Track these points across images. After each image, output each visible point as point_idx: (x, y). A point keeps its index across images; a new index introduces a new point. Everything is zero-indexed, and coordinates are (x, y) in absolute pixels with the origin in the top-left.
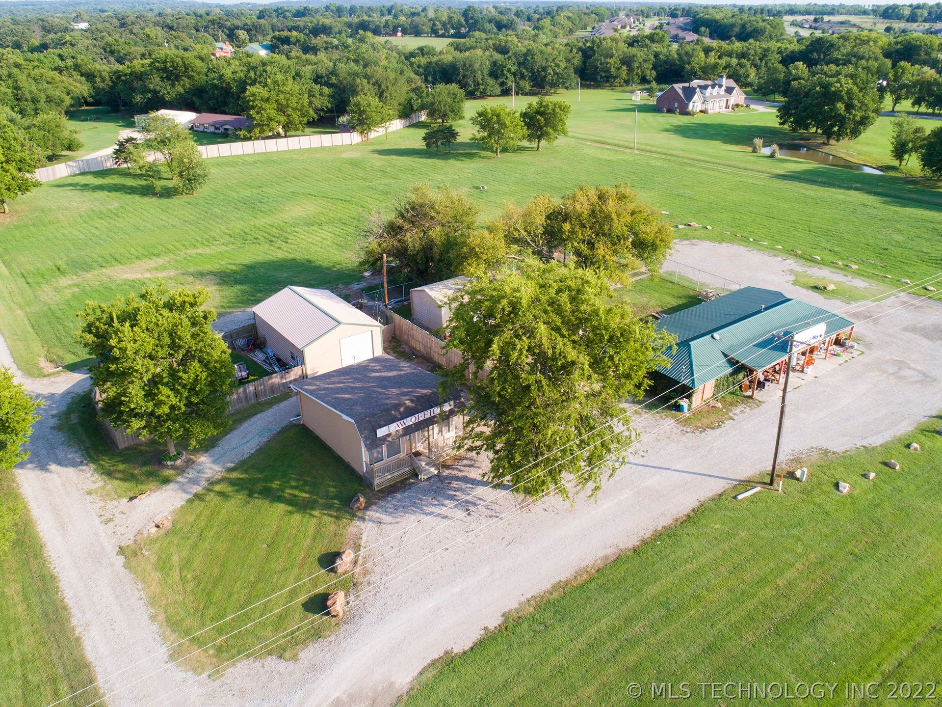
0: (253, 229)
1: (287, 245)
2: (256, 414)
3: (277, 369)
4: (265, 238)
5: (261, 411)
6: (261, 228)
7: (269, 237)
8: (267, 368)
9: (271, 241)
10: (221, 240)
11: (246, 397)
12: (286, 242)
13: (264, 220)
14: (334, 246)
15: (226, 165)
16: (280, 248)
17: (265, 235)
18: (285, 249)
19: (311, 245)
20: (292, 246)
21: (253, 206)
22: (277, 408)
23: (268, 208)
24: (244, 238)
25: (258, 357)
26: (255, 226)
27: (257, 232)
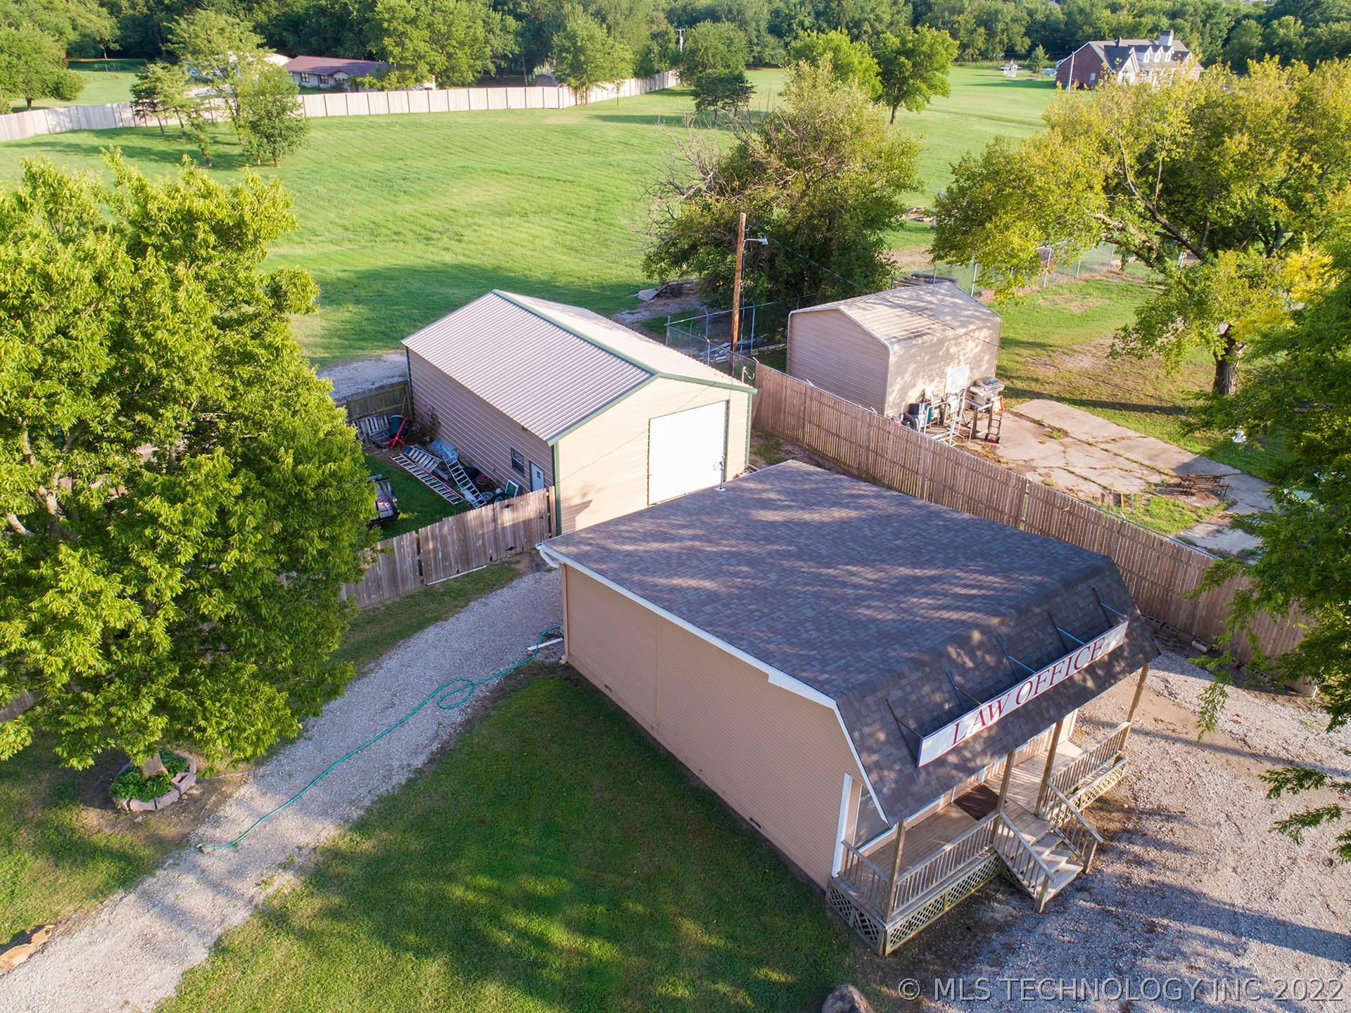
0: (392, 219)
1: (463, 245)
2: (420, 626)
3: (469, 497)
4: (415, 232)
5: (436, 619)
6: (407, 218)
7: (423, 232)
8: (442, 491)
9: (428, 239)
10: (327, 234)
11: (393, 574)
12: (460, 241)
13: (411, 206)
14: (559, 249)
15: (338, 128)
16: (448, 249)
17: (415, 228)
18: (457, 250)
19: (511, 246)
20: (473, 247)
21: (387, 184)
22: (482, 609)
23: (417, 187)
24: (373, 231)
25: (420, 463)
26: (394, 214)
27: (399, 223)
